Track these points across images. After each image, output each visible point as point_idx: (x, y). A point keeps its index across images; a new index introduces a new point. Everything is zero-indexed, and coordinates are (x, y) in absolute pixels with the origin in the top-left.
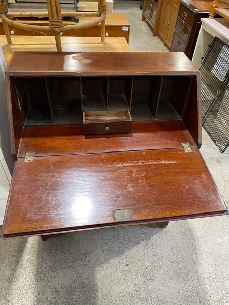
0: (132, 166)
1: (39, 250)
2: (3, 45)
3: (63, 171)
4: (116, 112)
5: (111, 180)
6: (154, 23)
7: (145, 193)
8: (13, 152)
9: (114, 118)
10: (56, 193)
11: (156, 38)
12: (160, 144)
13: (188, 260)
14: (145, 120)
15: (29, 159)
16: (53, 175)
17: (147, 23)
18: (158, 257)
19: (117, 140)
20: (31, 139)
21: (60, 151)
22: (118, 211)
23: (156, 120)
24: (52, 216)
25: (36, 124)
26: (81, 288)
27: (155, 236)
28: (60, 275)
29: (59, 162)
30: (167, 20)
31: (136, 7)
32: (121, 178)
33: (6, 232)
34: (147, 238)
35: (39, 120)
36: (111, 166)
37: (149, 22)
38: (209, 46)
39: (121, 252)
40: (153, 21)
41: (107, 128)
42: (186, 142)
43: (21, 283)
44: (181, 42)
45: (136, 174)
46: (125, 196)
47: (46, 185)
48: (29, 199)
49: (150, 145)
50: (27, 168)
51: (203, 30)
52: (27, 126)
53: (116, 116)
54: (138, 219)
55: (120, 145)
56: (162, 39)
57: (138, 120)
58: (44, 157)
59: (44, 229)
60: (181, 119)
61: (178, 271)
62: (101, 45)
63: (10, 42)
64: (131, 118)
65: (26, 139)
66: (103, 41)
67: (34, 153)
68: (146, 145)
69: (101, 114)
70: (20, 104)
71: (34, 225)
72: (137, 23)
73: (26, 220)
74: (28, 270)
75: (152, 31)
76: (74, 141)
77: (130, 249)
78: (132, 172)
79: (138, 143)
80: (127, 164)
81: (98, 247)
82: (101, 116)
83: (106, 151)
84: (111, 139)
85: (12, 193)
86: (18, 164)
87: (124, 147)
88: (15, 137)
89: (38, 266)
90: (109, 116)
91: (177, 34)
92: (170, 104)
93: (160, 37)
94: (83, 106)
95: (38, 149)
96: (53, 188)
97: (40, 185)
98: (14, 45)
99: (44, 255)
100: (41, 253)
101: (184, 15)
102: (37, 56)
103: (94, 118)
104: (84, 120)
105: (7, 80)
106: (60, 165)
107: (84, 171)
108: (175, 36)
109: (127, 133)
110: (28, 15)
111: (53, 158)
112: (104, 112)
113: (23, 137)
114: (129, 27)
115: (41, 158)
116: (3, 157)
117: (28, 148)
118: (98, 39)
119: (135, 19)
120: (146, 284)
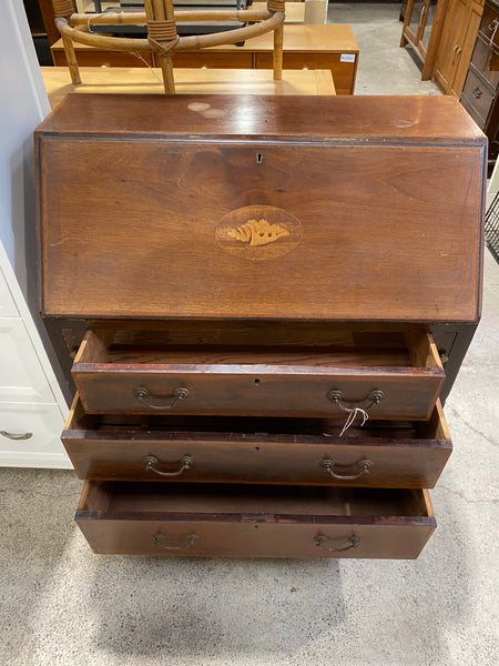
6: (425, 51)
11: (429, 84)
13: (443, 600)
17: (411, 51)
18: (369, 583)
26: (184, 626)
28: (144, 590)
30: (456, 41)
31: (390, 17)
37: (415, 48)
40: (424, 47)
43: (60, 595)
44: (482, 89)
62: (270, 85)
63: (76, 81)
66: (277, 77)
72: (387, 51)
74: (79, 571)
75: (421, 71)
91: (474, 72)
93: (437, 81)
98: (85, 85)
101: (493, 26)
108: (471, 76)
110: (114, 20)
114: (356, 54)
118: (267, 74)
119: (385, 45)
120: (333, 639)
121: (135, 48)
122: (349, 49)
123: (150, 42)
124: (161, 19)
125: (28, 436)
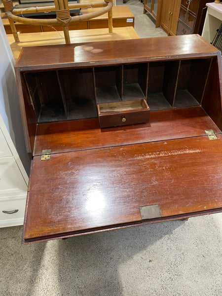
0: (154, 158)
1: (60, 249)
2: (11, 43)
3: (81, 167)
4: (131, 102)
5: (133, 174)
6: (156, 15)
7: (172, 186)
8: (28, 150)
9: (130, 109)
10: (76, 191)
11: (159, 29)
12: (182, 132)
13: (215, 253)
14: (162, 108)
15: (45, 157)
16: (72, 172)
17: (149, 15)
18: (182, 252)
19: (135, 131)
20: (46, 136)
21: (77, 147)
22: (144, 207)
23: (174, 108)
24: (74, 217)
25: (50, 121)
26: (105, 287)
27: (177, 230)
28: (83, 274)
29: (77, 158)
30: (169, 10)
32: (143, 172)
33: (27, 237)
34: (169, 232)
35: (53, 117)
36: (132, 159)
37: (151, 14)
38: (218, 30)
39: (143, 247)
40: (155, 13)
41: (124, 120)
42: (209, 128)
43: (44, 284)
44: (186, 30)
45: (159, 167)
46: (150, 191)
47: (66, 183)
48: (48, 199)
49: (170, 135)
50: (44, 167)
51: (209, 15)
52: (41, 123)
53: (131, 107)
54: (168, 215)
55: (139, 137)
56: (165, 30)
57: (155, 109)
58: (61, 154)
59: (67, 231)
60: (201, 106)
61: (205, 266)
62: (109, 36)
63: (17, 40)
64: (148, 107)
65: (41, 137)
66: (110, 31)
67: (50, 150)
68: (166, 135)
69: (115, 106)
70: (32, 101)
71: (56, 227)
73: (47, 222)
74: (50, 270)
75: (155, 24)
76: (90, 136)
77: (152, 244)
78: (155, 164)
79: (158, 133)
80: (148, 157)
81: (119, 243)
82: (115, 107)
83: (125, 144)
84: (128, 130)
85: (31, 194)
86: (35, 162)
87: (143, 138)
88: (30, 136)
89: (60, 266)
90: (124, 107)
91: (181, 22)
92: (186, 90)
93: (163, 28)
94: (97, 99)
95: (54, 146)
96: (72, 186)
97: (59, 184)
98: (22, 42)
99: (65, 254)
100: (62, 252)
101: (188, 2)
102: (46, 50)
103: (108, 110)
104: (99, 113)
105: (18, 76)
106: (77, 162)
107: (104, 166)
108: (180, 24)
109: (145, 123)
110: (34, 11)
111: (71, 154)
112: (119, 103)
113: (37, 135)
114: (133, 18)
115: (58, 155)
116: (18, 156)
117: (44, 146)
118: (106, 30)
119: (137, 13)
120: (172, 280)
121: (50, 23)
122: (130, 16)
123: (58, 20)
124: (63, 9)
125: (16, 211)
